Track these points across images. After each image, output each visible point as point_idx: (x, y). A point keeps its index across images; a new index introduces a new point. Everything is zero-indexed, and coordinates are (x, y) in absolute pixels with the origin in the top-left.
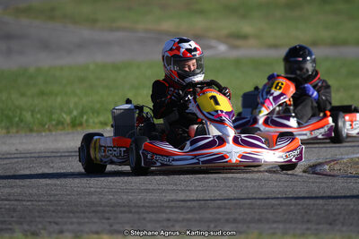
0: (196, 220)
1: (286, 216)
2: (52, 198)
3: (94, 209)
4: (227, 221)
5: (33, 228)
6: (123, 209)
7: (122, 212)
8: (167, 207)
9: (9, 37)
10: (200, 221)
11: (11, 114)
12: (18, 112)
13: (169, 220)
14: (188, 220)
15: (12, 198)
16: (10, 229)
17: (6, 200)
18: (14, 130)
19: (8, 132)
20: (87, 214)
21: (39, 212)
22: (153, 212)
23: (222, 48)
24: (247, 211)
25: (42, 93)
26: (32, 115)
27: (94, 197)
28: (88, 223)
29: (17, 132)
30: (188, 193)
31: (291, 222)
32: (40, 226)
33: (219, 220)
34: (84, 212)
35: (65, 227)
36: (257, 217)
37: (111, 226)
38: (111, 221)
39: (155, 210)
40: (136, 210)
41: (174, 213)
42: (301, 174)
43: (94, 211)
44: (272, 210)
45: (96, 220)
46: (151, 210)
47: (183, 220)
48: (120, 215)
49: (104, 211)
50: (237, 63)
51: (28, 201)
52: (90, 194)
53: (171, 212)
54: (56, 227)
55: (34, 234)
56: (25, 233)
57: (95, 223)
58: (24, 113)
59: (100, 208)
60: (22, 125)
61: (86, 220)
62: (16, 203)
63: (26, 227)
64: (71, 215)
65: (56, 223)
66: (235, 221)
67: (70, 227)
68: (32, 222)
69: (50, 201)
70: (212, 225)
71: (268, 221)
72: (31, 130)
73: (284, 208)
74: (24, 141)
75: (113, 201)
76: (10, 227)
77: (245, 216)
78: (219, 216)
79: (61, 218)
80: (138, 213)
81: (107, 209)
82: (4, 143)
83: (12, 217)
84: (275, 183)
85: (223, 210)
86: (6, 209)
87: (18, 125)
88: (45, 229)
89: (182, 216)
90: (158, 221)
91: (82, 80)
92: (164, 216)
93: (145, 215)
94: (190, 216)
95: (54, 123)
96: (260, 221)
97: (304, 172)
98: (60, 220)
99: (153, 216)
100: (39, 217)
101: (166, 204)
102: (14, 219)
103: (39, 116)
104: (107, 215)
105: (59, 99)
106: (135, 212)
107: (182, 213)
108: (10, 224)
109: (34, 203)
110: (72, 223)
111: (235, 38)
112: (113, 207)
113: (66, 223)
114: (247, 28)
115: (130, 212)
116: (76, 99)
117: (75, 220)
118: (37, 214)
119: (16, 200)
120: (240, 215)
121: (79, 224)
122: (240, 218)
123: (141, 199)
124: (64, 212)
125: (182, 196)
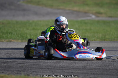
0: (81, 73)
3: (48, 68)
4: (91, 73)
5: (28, 73)
6: (58, 68)
7: (57, 69)
8: (72, 68)
10: (82, 73)
13: (72, 72)
14: (79, 73)
16: (20, 73)
17: (20, 63)
20: (46, 69)
21: (30, 68)
22: (67, 70)
23: (94, 17)
24: (98, 71)
27: (48, 64)
28: (46, 72)
31: (112, 75)
32: (30, 73)
33: (89, 73)
34: (45, 69)
35: (38, 73)
36: (101, 73)
37: (53, 73)
38: (53, 72)
39: (68, 69)
40: (62, 69)
41: (74, 70)
42: (117, 59)
43: (48, 69)
44: (106, 71)
45: (49, 71)
46: (67, 69)
47: (77, 73)
48: (56, 70)
49: (51, 69)
50: (98, 22)
51: (27, 64)
53: (73, 70)
54: (35, 73)
55: (28, 75)
56: (25, 74)
57: (48, 72)
59: (50, 68)
61: (45, 71)
62: (23, 64)
63: (25, 73)
64: (41, 69)
65: (36, 72)
66: (94, 74)
67: (40, 73)
68: (27, 71)
69: (34, 64)
70: (86, 75)
71: (105, 74)
73: (110, 70)
76: (20, 72)
78: (88, 72)
79: (37, 70)
80: (62, 70)
81: (52, 68)
83: (21, 69)
84: (108, 62)
86: (19, 66)
88: (31, 74)
89: (77, 71)
90: (68, 73)
92: (71, 71)
93: (65, 71)
94: (79, 72)
96: (102, 74)
98: (37, 71)
99: (67, 71)
100: (30, 69)
102: (22, 70)
104: (52, 70)
107: (76, 70)
108: (21, 71)
109: (29, 65)
110: (41, 72)
111: (98, 14)
112: (54, 67)
113: (38, 72)
114: (102, 10)
115: (60, 69)
117: (42, 71)
118: (29, 68)
120: (95, 72)
121: (43, 72)
122: (96, 73)
123: (64, 65)
124: (38, 68)
125: (77, 65)
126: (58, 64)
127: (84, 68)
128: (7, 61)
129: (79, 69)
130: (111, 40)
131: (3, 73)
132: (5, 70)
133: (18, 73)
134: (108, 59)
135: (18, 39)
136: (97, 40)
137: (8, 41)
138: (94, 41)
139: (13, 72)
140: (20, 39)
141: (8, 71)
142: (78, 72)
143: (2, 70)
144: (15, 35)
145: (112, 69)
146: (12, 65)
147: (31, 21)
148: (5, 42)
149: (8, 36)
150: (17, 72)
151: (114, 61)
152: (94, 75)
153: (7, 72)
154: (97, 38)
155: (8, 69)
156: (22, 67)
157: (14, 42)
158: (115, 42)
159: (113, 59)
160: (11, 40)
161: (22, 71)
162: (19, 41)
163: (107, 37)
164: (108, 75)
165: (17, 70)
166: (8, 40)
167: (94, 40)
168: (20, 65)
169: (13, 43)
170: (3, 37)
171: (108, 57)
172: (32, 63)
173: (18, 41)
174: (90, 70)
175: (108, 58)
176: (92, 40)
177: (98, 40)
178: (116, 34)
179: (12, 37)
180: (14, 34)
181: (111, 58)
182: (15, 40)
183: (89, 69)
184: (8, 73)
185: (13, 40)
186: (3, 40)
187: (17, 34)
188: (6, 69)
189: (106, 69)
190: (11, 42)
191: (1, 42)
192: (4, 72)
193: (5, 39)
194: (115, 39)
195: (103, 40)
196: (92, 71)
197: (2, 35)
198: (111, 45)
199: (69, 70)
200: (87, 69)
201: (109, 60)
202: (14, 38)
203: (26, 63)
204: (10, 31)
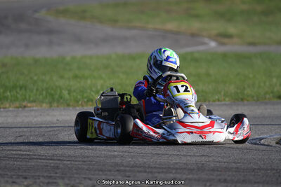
0: (195, 180)
1: (264, 179)
2: (86, 159)
3: (117, 168)
4: (220, 181)
5: (73, 183)
6: (140, 169)
7: (140, 172)
8: (173, 169)
9: (50, 32)
10: (199, 180)
11: (53, 92)
12: (59, 91)
13: (175, 179)
14: (190, 180)
15: (55, 158)
16: (55, 183)
17: (51, 160)
18: (55, 105)
19: (51, 106)
20: (112, 172)
21: (76, 170)
22: (163, 172)
23: (213, 44)
24: (234, 173)
25: (76, 77)
26: (69, 94)
27: (118, 159)
29: (58, 106)
30: (189, 158)
32: (77, 181)
33: (213, 180)
34: (110, 171)
38: (131, 178)
39: (164, 170)
40: (150, 170)
41: (179, 173)
42: (274, 145)
43: (118, 170)
46: (161, 170)
47: (186, 179)
48: (138, 174)
49: (125, 171)
50: (224, 56)
52: (115, 157)
53: (175, 173)
54: (90, 182)
58: (63, 91)
59: (122, 168)
60: (62, 101)
61: (113, 177)
62: (59, 162)
63: (67, 181)
64: (101, 173)
65: (90, 179)
66: (225, 181)
68: (71, 177)
69: (84, 161)
72: (68, 105)
73: (263, 172)
74: (63, 113)
75: (133, 163)
76: (55, 181)
77: (233, 178)
78: (212, 177)
80: (151, 172)
81: (127, 169)
82: (48, 115)
83: (56, 173)
85: (216, 172)
86: (51, 167)
87: (58, 101)
89: (185, 176)
91: (106, 67)
92: (172, 175)
93: (157, 175)
95: (86, 100)
97: (277, 143)
98: (92, 176)
100: (77, 174)
101: (172, 166)
102: (58, 175)
103: (75, 94)
104: (128, 174)
105: (89, 82)
106: (149, 172)
107: (184, 174)
108: (55, 179)
111: (223, 37)
114: (232, 29)
115: (145, 172)
116: (102, 82)
118: (75, 171)
119: (59, 160)
120: (229, 176)
122: (229, 178)
123: (153, 161)
124: (95, 170)
125: (184, 160)
126: (140, 160)
127: (201, 168)
128: (22, 155)
129: (189, 169)
130: (258, 100)
131: (14, 182)
132: (19, 176)
133: (48, 183)
134: (255, 144)
135: (43, 102)
136: (224, 100)
137: (18, 108)
138: (217, 103)
139: (38, 181)
140: (47, 101)
141: (26, 178)
142: (189, 177)
143: (12, 177)
144: (35, 91)
145: (267, 170)
146: (32, 163)
147: (68, 58)
148: (11, 109)
149: (18, 96)
150: (47, 181)
151: (269, 148)
152: (226, 184)
153: (24, 180)
154: (225, 95)
155: (24, 174)
156: (58, 167)
157: (32, 109)
158: (266, 104)
159: (266, 144)
160: (24, 104)
161: (58, 177)
162: (44, 105)
163: (248, 91)
164: (258, 183)
165: (47, 176)
166: (17, 104)
167: (219, 100)
168: (51, 163)
169: (31, 111)
170: (6, 98)
171: (254, 139)
172: (80, 159)
173: (41, 106)
174: (216, 173)
175: (254, 141)
176: (214, 101)
177: (227, 99)
178: (267, 84)
179: (27, 97)
180: (32, 91)
181: (262, 142)
182: (34, 104)
183: (213, 170)
184: (25, 183)
185: (29, 105)
186: (8, 106)
187: (37, 90)
188: (20, 174)
189: (254, 170)
190: (26, 109)
191: (2, 110)
192: (17, 180)
193: (11, 101)
194: (268, 96)
195: (240, 99)
196: (220, 175)
197: (4, 92)
198: (259, 110)
199: (166, 173)
200: (208, 170)
201: (256, 146)
202: (31, 99)
203: (65, 159)
204: (21, 83)
